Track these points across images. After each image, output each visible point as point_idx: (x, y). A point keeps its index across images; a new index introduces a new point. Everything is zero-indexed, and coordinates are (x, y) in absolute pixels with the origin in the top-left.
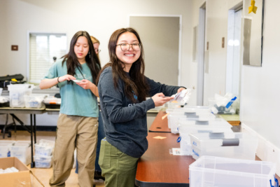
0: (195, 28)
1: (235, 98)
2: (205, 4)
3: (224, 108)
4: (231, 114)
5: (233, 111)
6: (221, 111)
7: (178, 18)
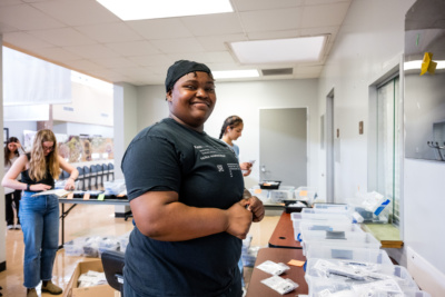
0: (322, 118)
1: (388, 202)
2: (333, 90)
3: (371, 213)
4: (381, 223)
5: (383, 218)
6: (368, 219)
7: (305, 110)
